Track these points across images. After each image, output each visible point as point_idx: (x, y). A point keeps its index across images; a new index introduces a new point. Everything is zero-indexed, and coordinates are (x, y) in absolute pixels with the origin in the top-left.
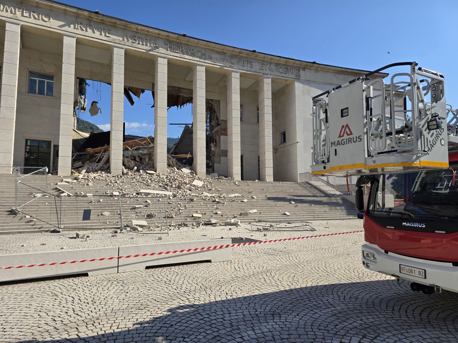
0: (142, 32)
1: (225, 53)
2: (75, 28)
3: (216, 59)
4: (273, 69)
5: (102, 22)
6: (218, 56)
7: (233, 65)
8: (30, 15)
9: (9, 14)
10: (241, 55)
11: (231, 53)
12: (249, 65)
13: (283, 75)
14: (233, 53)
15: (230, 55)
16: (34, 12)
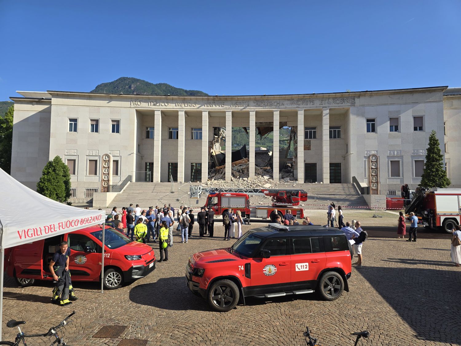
0: (241, 99)
1: (293, 99)
2: (207, 106)
3: (287, 105)
4: (331, 102)
5: (220, 100)
6: (289, 102)
7: (299, 106)
8: (188, 105)
9: (179, 107)
10: (305, 98)
11: (298, 98)
12: (312, 103)
13: (340, 105)
14: (299, 98)
15: (297, 100)
16: (189, 103)
